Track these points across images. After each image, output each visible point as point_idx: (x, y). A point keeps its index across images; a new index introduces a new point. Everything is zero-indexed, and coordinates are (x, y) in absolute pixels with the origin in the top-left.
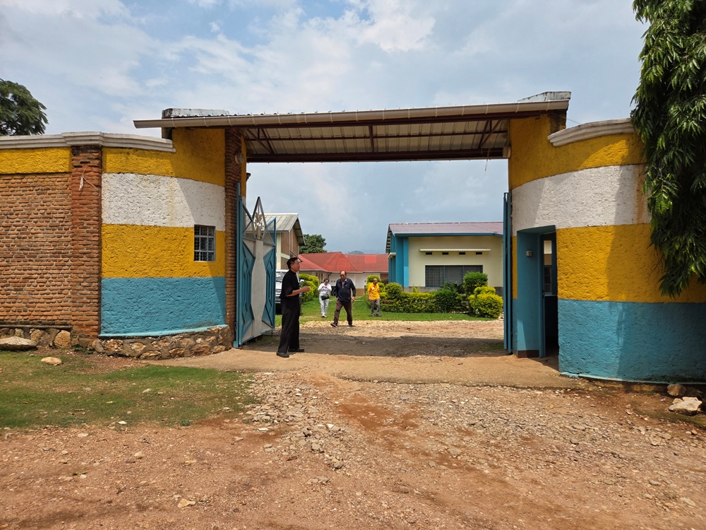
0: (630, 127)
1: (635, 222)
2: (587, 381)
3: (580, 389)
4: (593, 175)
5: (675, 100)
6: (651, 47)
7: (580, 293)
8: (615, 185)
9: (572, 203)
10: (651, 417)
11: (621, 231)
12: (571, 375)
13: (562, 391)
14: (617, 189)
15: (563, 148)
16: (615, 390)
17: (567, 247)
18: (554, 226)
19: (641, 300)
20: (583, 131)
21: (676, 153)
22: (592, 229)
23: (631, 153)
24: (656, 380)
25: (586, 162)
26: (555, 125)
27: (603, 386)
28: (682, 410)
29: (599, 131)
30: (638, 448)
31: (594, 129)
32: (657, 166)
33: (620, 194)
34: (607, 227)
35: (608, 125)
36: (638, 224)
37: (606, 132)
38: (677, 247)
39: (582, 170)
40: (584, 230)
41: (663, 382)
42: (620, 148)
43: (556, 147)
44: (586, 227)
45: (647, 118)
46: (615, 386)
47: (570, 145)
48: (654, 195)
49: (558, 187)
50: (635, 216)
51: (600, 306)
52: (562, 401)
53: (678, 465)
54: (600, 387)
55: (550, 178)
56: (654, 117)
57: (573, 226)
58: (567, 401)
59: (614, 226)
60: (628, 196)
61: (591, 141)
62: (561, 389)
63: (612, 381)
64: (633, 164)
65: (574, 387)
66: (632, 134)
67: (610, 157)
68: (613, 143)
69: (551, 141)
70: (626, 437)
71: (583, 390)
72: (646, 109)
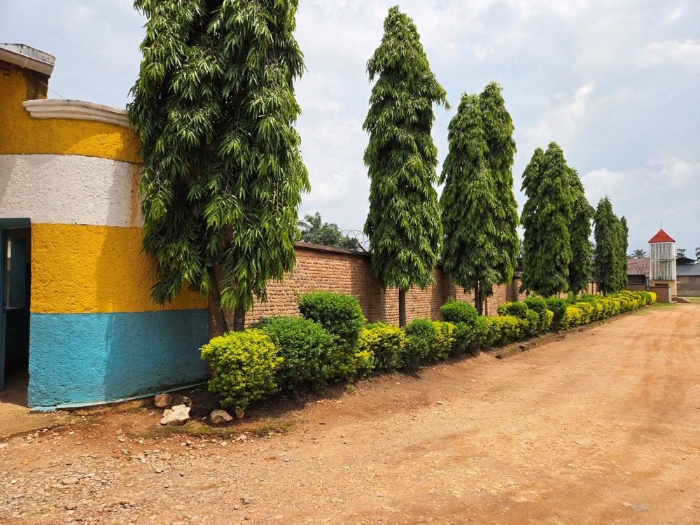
0: (125, 121)
1: (129, 225)
2: (67, 413)
3: (59, 425)
4: (84, 164)
5: (175, 106)
6: (153, 42)
7: (62, 305)
8: (109, 181)
9: (55, 193)
10: (146, 437)
11: (114, 233)
12: (45, 409)
13: (36, 435)
14: (110, 185)
15: (45, 122)
16: (101, 415)
17: (46, 247)
18: (29, 219)
19: (131, 310)
20: (73, 108)
21: (174, 159)
22: (80, 228)
23: (125, 149)
24: (143, 394)
25: (75, 147)
26: (33, 91)
27: (87, 414)
28: (174, 422)
29: (91, 114)
30: (144, 483)
31: (85, 110)
32: (154, 168)
33: (113, 192)
34: (98, 227)
35: (103, 110)
36: (131, 228)
37: (100, 118)
38: (172, 254)
39: (69, 154)
40: (70, 229)
41: (150, 395)
42: (115, 141)
43: (34, 119)
44: (73, 225)
45: (146, 116)
46: (101, 411)
47: (55, 121)
48: (150, 198)
49: (36, 171)
50: (129, 219)
51: (87, 319)
52: (38, 449)
53: (189, 488)
54: (83, 417)
55: (23, 156)
56: (153, 117)
57: (56, 221)
58: (45, 446)
59: (106, 226)
60: (122, 196)
61: (82, 123)
62: (34, 431)
63: (98, 406)
64: (128, 162)
65: (51, 424)
66: (128, 129)
67: (103, 148)
68: (108, 133)
69: (28, 109)
70: (127, 474)
71: (64, 425)
72: (145, 107)
